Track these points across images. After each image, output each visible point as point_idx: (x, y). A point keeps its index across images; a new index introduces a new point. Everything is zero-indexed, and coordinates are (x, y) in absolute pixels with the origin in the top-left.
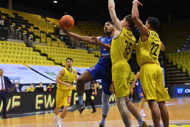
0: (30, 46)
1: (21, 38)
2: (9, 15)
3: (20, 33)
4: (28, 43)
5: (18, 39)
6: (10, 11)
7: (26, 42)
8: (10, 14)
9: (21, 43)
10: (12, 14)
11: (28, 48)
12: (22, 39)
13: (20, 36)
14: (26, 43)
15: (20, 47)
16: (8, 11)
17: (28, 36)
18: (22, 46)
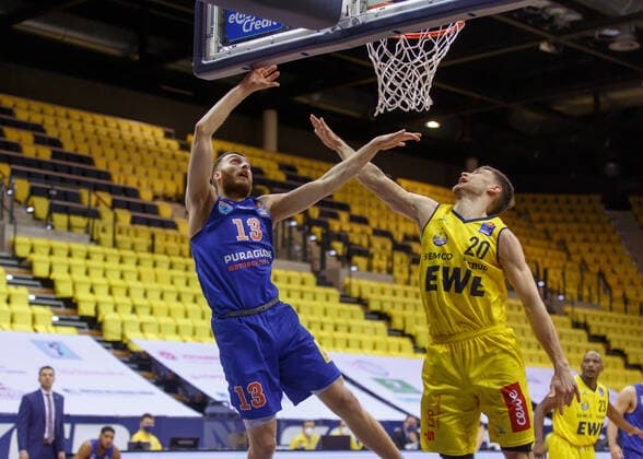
0: (330, 285)
1: (299, 255)
2: (266, 171)
3: (298, 236)
4: (323, 273)
5: (291, 257)
6: (268, 155)
7: (318, 267)
8: (268, 168)
9: (299, 270)
10: (274, 166)
11: (322, 290)
12: (306, 257)
13: (298, 248)
14: (315, 273)
15: (295, 286)
16: (263, 157)
17: (325, 245)
18: (303, 283)
